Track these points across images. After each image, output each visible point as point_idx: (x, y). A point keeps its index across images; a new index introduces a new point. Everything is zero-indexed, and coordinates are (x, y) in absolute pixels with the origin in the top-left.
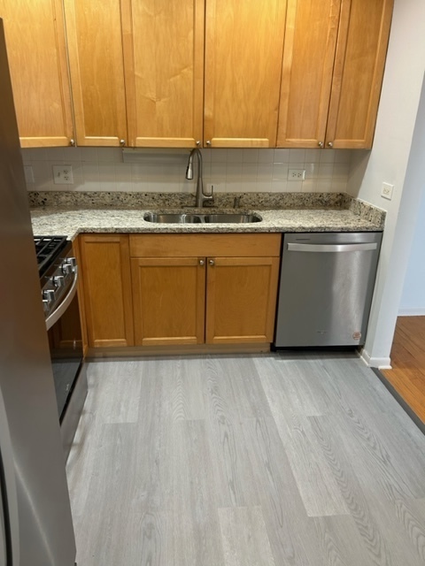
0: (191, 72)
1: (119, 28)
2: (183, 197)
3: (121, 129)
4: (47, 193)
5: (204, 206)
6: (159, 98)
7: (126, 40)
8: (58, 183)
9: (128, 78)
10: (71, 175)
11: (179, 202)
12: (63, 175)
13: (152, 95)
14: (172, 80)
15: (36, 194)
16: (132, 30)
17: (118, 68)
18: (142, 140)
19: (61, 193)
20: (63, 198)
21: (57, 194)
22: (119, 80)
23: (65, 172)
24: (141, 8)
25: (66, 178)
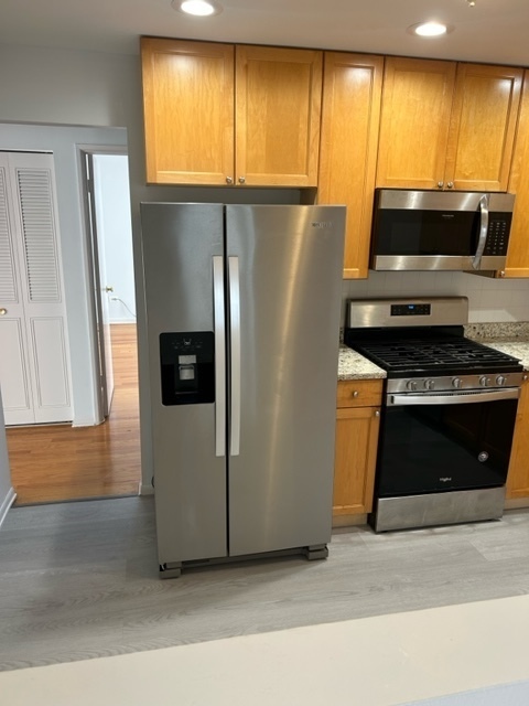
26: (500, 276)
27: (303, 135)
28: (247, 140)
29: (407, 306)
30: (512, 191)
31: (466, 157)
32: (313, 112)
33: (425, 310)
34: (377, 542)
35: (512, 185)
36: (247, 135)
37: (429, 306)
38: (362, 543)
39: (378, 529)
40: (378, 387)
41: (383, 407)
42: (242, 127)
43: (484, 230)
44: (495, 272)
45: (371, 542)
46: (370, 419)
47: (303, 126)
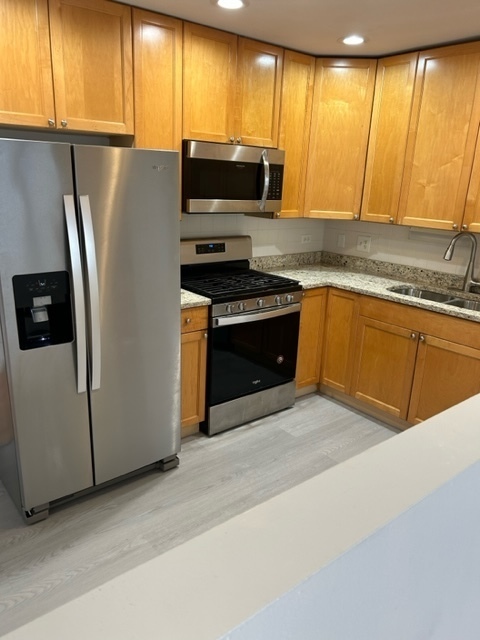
0: (461, 161)
1: (406, 128)
2: (455, 279)
3: (393, 209)
4: (348, 257)
5: (471, 291)
6: (429, 183)
7: (411, 137)
8: (359, 250)
9: (408, 167)
10: (369, 245)
11: (451, 283)
12: (363, 245)
13: (423, 181)
14: (443, 167)
15: (342, 256)
16: (417, 128)
17: (400, 159)
18: (409, 220)
19: (358, 258)
20: (358, 263)
21: (355, 259)
22: (399, 169)
23: (366, 242)
24: (427, 109)
25: (365, 247)
26: (277, 217)
27: (118, 84)
28: (66, 83)
29: (208, 245)
30: (281, 148)
31: (248, 117)
32: (126, 64)
33: (220, 248)
34: (213, 443)
35: (281, 143)
36: (65, 79)
37: (224, 244)
38: (202, 447)
39: (211, 433)
40: (204, 313)
41: (210, 329)
42: (59, 70)
43: (267, 180)
44: (273, 213)
45: (208, 445)
46: (200, 342)
47: (117, 76)
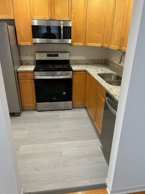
14: (119, 23)
23: (114, 56)
26: (72, 45)
29: (52, 54)
31: (58, 10)
33: (57, 55)
39: (38, 110)
40: (32, 74)
